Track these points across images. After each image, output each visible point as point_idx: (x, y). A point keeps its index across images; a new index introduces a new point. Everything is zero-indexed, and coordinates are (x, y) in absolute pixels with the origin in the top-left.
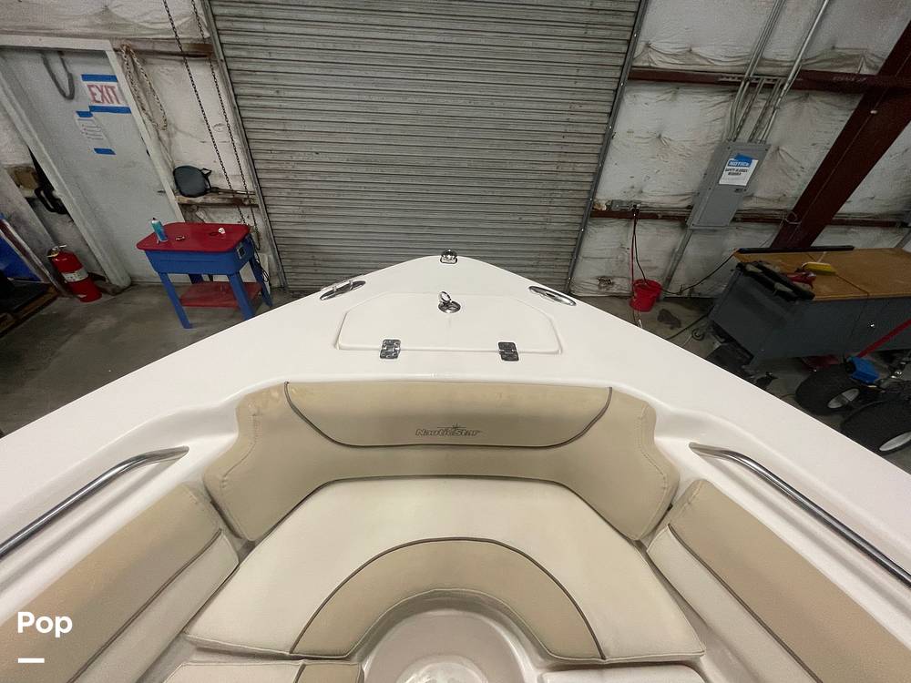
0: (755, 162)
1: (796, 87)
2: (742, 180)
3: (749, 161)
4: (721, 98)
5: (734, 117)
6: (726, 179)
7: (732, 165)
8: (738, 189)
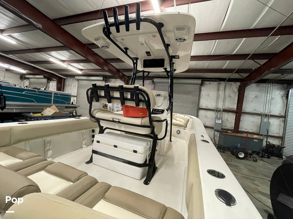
0: (221, 120)
1: (223, 111)
2: (220, 122)
3: (220, 120)
4: (213, 112)
5: (216, 114)
6: (216, 122)
7: (217, 120)
8: (220, 124)
